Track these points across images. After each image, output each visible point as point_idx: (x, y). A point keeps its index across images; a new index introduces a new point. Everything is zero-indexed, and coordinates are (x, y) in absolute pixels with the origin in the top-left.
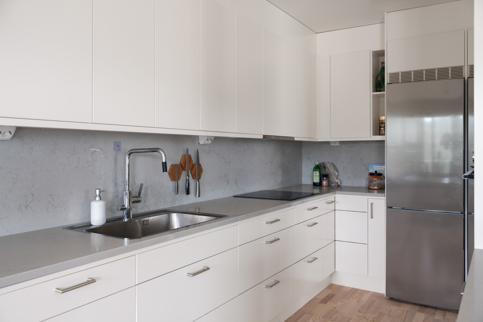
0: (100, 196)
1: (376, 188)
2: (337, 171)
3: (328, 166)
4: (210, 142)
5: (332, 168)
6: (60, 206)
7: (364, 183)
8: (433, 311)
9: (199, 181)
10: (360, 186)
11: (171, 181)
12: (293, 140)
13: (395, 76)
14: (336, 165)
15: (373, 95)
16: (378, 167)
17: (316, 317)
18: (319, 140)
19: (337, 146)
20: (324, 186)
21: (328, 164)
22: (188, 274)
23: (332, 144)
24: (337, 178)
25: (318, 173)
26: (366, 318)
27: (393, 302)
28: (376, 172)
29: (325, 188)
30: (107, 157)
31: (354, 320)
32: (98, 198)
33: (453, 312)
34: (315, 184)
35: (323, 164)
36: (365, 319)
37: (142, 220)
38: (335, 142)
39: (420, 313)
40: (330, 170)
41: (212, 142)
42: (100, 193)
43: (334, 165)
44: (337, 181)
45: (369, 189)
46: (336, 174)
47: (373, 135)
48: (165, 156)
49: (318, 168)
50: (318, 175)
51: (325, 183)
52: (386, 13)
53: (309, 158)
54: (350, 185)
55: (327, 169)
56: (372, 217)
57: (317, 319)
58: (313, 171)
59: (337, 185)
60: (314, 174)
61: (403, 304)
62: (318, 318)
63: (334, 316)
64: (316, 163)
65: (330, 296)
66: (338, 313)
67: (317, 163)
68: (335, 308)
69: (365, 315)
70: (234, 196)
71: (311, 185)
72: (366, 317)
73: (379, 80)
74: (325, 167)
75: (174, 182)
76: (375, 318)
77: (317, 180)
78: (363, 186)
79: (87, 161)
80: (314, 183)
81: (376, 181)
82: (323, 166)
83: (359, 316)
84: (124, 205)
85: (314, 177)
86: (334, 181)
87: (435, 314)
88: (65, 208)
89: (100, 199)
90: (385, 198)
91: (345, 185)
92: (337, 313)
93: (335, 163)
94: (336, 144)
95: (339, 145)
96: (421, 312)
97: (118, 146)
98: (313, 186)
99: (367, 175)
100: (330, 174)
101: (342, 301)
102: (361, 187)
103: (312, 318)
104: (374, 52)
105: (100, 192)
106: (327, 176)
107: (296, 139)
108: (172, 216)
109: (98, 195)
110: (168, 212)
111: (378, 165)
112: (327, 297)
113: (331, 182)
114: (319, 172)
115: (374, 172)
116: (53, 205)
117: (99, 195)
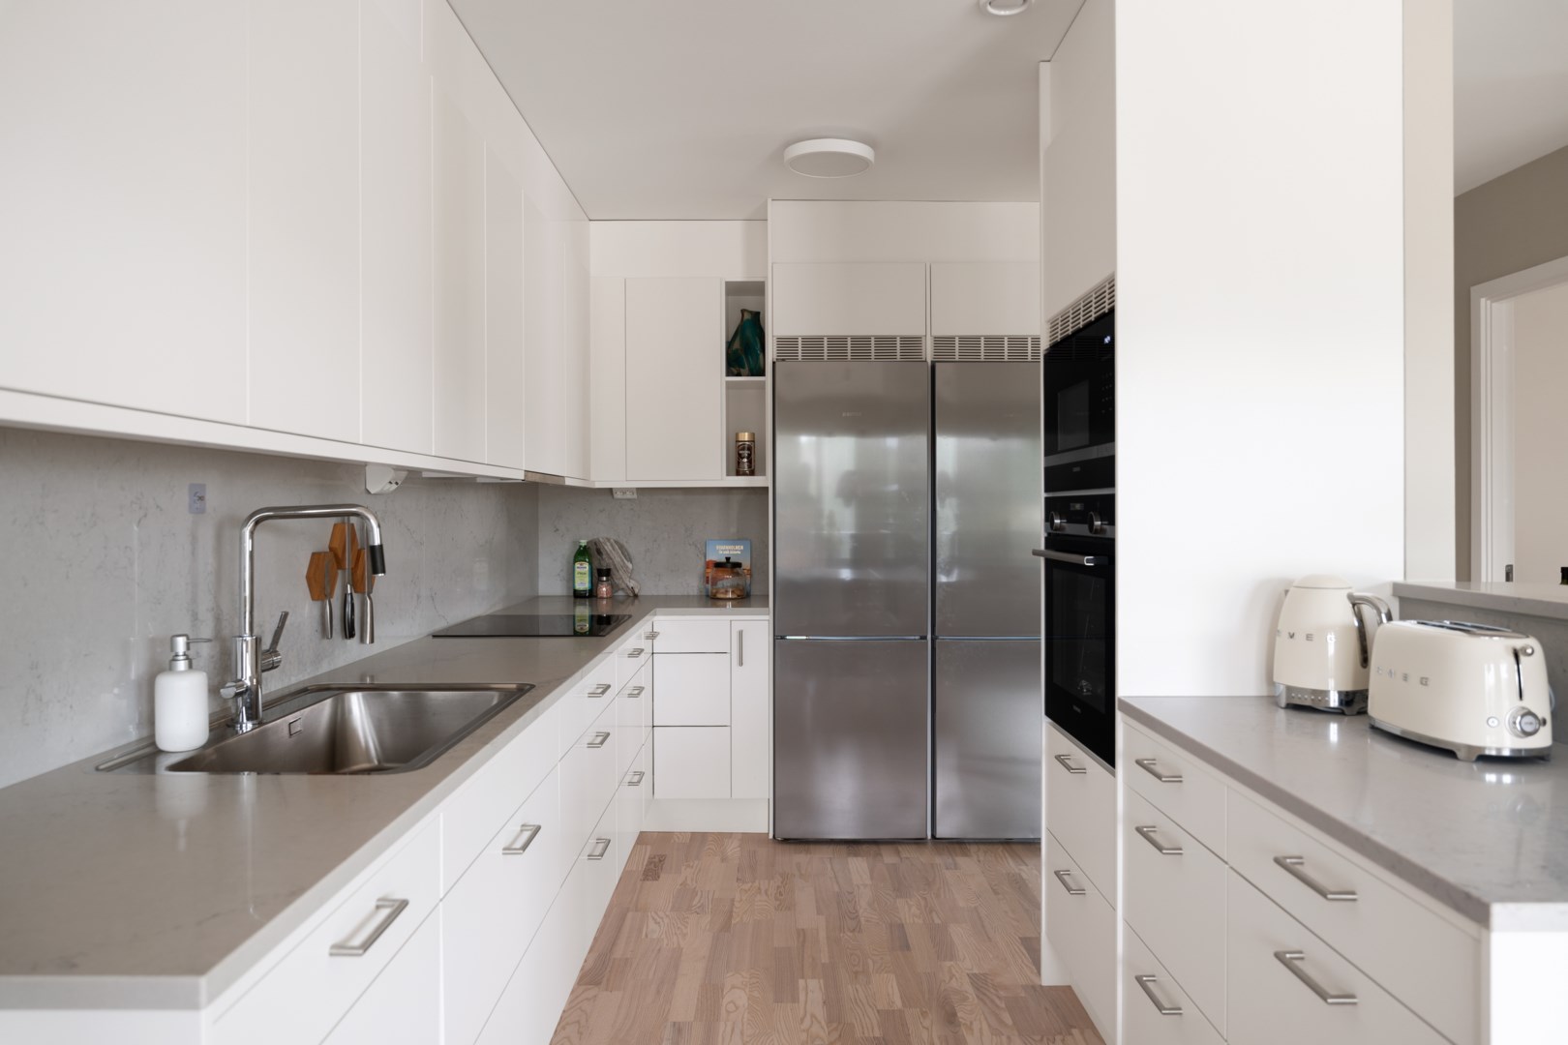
0: (187, 658)
1: (730, 596)
2: (630, 560)
3: (608, 547)
4: (394, 486)
5: (618, 553)
6: (59, 701)
7: (693, 585)
8: (874, 848)
9: (370, 598)
10: (686, 593)
11: (313, 599)
12: (561, 483)
13: (787, 344)
14: (625, 544)
15: (727, 382)
16: (727, 547)
17: (656, 913)
18: (598, 485)
19: (629, 500)
20: (602, 598)
21: (608, 544)
22: (505, 849)
23: (618, 495)
24: (630, 578)
25: (587, 565)
26: (763, 891)
27: (792, 847)
28: (728, 559)
29: (605, 602)
30: (174, 534)
31: (741, 900)
32: (182, 665)
33: (907, 843)
34: (578, 595)
35: (596, 544)
36: (760, 893)
37: (285, 721)
38: (624, 491)
39: (855, 859)
40: (615, 558)
41: (397, 489)
42: (188, 648)
43: (621, 547)
44: (632, 584)
45: (711, 599)
46: (627, 567)
47: (728, 474)
48: (379, 526)
49: (582, 553)
50: (587, 573)
51: (604, 589)
52: (769, 200)
53: (557, 530)
54: (662, 593)
55: (604, 556)
56: (741, 663)
57: (662, 918)
58: (575, 562)
59: (632, 595)
60: (577, 570)
61: (812, 847)
62: (661, 914)
63: (694, 903)
64: (582, 541)
65: (657, 860)
66: (699, 894)
67: (584, 543)
68: (684, 884)
69: (756, 884)
70: (434, 636)
71: (563, 596)
72: (759, 889)
73: (737, 350)
74: (599, 552)
75: (318, 604)
76: (778, 887)
77: (583, 583)
78: (691, 594)
79: (126, 547)
80: (575, 591)
81: (728, 580)
82: (593, 548)
83: (746, 891)
84: (241, 680)
85: (576, 575)
86: (623, 586)
87: (881, 855)
88: (71, 707)
89: (190, 666)
90: (770, 617)
91: (649, 594)
92: (697, 895)
93: (623, 541)
94: (629, 496)
95: (635, 496)
96: (856, 855)
97: (201, 498)
98: (572, 599)
99: (700, 567)
100: (612, 567)
101: (688, 866)
102: (688, 596)
103: (650, 919)
104: (727, 283)
105: (188, 646)
106: (607, 572)
107: (569, 482)
108: (349, 701)
109: (181, 653)
110: (336, 690)
111: (726, 544)
112: (650, 863)
113: (618, 586)
114: (590, 563)
115: (724, 560)
116: (41, 700)
117: (185, 655)
